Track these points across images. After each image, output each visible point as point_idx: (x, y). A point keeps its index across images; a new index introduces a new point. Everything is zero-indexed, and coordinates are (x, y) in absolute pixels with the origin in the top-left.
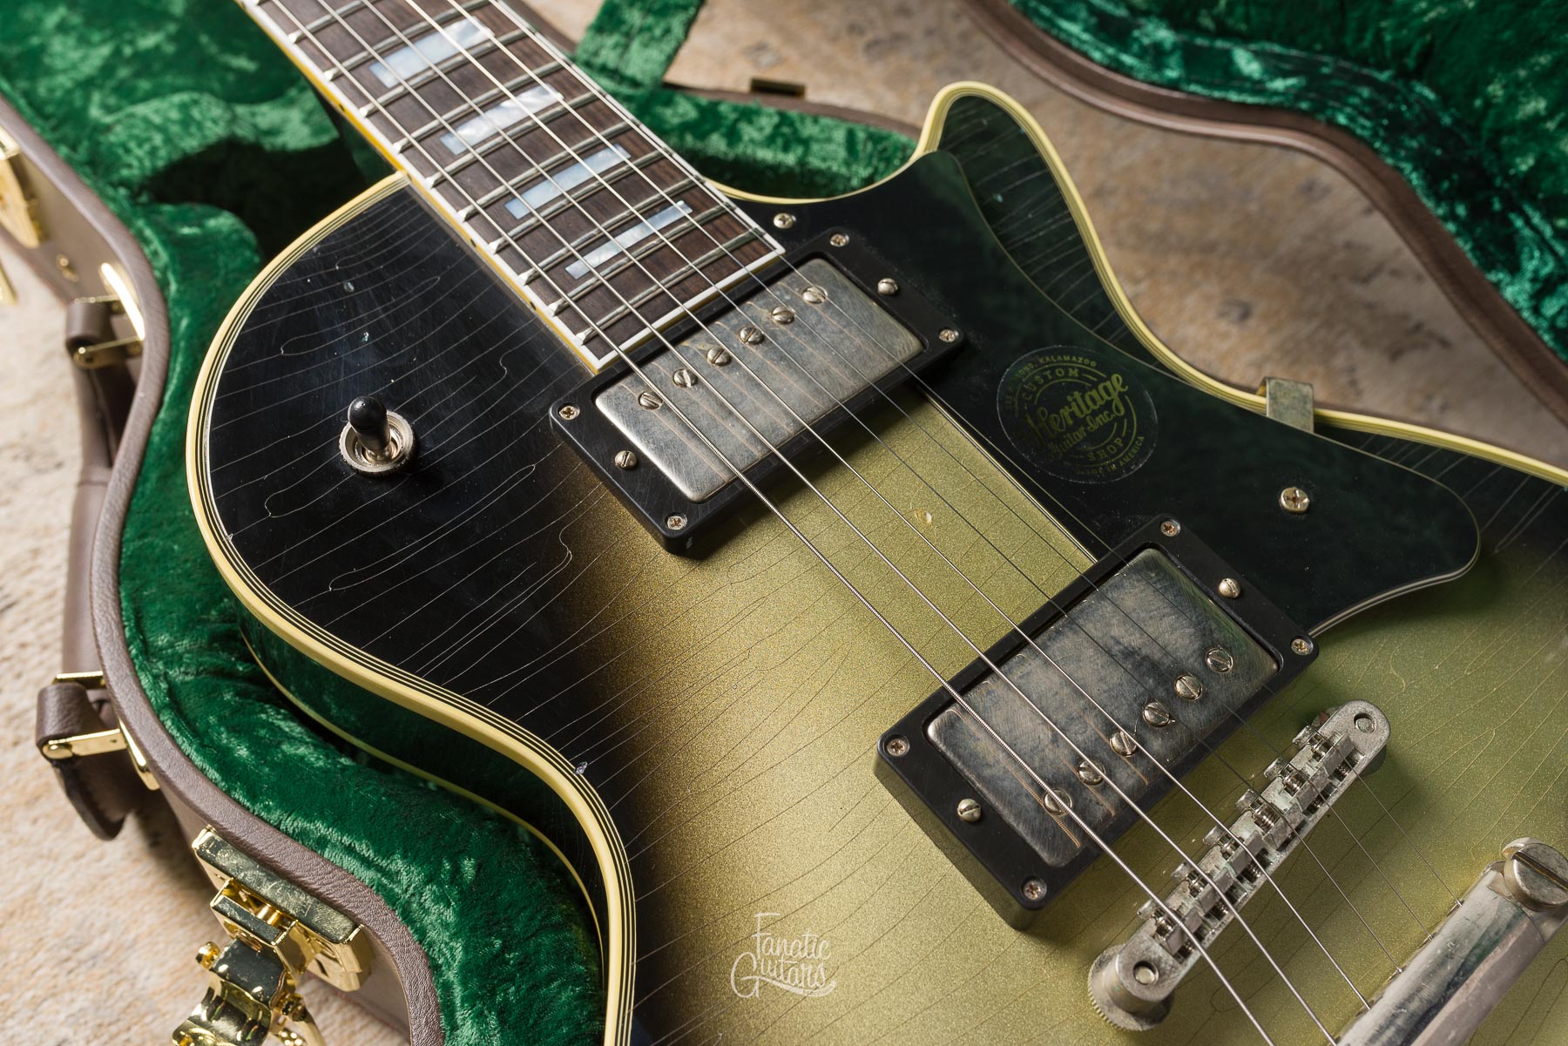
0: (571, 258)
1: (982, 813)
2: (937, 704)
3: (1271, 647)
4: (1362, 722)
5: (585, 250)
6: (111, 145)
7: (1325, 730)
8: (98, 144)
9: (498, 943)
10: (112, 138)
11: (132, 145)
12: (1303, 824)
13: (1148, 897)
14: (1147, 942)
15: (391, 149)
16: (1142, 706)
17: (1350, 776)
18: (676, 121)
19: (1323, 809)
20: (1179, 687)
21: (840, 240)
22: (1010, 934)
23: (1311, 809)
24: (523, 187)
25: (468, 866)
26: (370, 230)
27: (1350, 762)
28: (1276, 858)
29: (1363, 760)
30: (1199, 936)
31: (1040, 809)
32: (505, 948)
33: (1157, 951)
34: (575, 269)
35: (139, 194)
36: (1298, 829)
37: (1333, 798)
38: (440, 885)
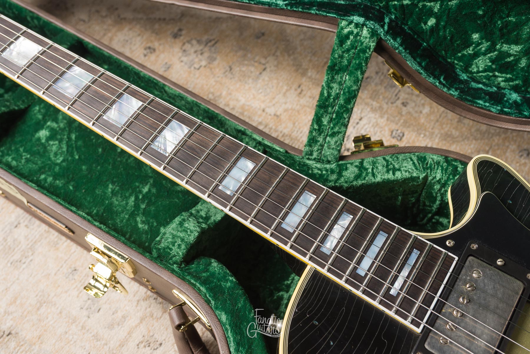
0: (389, 289)
5: (392, 283)
6: (164, 249)
8: (159, 249)
10: (162, 245)
11: (171, 246)
15: (305, 260)
18: (352, 176)
21: (475, 246)
24: (359, 262)
26: (311, 295)
34: (393, 292)
35: (181, 265)
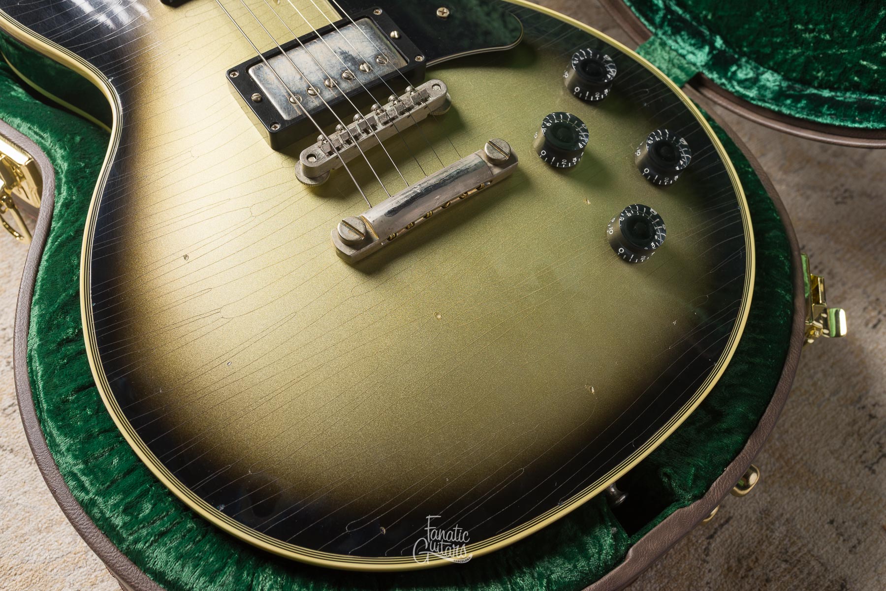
1: (262, 99)
2: (256, 61)
3: (406, 57)
4: (436, 87)
7: (418, 88)
9: (83, 165)
12: (397, 117)
13: (321, 134)
14: (315, 148)
16: (343, 72)
17: (423, 105)
19: (407, 114)
20: (361, 67)
22: (272, 151)
23: (402, 113)
25: (78, 139)
27: (426, 100)
28: (380, 127)
29: (431, 100)
30: (338, 149)
31: (287, 101)
32: (85, 167)
33: (320, 151)
36: (393, 119)
37: (413, 111)
38: (64, 142)
